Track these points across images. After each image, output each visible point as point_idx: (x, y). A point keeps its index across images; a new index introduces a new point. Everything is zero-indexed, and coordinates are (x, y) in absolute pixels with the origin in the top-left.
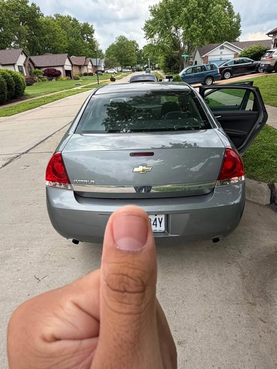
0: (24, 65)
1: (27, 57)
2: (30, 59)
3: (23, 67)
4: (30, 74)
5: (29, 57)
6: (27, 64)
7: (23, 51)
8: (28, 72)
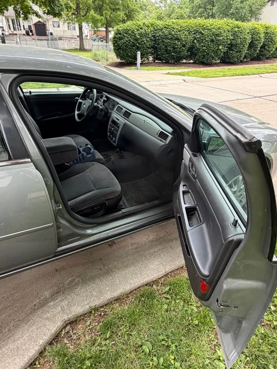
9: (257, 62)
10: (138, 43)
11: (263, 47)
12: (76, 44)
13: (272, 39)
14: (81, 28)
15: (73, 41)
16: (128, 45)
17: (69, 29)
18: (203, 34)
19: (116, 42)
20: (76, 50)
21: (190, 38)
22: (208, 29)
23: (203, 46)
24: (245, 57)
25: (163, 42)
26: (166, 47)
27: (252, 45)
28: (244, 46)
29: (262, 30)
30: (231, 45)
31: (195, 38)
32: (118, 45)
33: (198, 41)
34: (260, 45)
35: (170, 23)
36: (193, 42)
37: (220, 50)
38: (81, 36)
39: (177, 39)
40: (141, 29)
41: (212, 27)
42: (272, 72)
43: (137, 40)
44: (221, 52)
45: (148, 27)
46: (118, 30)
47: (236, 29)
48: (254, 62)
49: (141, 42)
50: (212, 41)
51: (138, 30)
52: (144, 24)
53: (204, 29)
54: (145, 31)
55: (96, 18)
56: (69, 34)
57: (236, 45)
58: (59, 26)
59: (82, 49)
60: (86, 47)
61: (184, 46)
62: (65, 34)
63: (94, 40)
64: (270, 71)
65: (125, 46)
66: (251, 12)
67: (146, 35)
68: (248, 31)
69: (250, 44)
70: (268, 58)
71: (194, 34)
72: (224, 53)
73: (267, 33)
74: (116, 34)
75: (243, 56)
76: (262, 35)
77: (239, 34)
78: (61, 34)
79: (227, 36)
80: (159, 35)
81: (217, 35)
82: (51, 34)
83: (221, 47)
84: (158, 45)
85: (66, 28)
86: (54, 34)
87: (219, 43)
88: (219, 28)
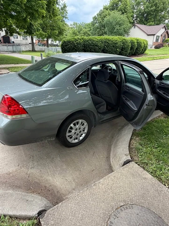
0: (161, 35)
1: (166, 30)
2: (167, 32)
3: (160, 37)
4: (163, 42)
5: (167, 30)
6: (163, 35)
7: (165, 26)
8: (162, 40)
9: (134, 56)
10: (76, 48)
11: (137, 49)
12: (30, 48)
13: (140, 45)
14: (32, 39)
15: (28, 46)
16: (70, 49)
17: (23, 39)
18: (109, 43)
19: (64, 47)
20: (29, 51)
21: (103, 45)
22: (111, 41)
23: (109, 49)
24: (129, 54)
25: (89, 47)
26: (91, 49)
27: (132, 48)
28: (128, 49)
29: (136, 41)
30: (122, 48)
31: (105, 45)
32: (65, 49)
33: (107, 46)
34: (135, 48)
35: (92, 38)
36: (104, 47)
37: (118, 50)
38: (33, 43)
39: (96, 46)
40: (77, 40)
41: (113, 40)
42: (144, 61)
44: (118, 52)
45: (80, 39)
46: (64, 41)
47: (124, 41)
48: (133, 56)
49: (78, 47)
50: (114, 46)
51: (75, 41)
52: (78, 38)
53: (109, 41)
54: (79, 41)
55: (42, 34)
56: (24, 42)
57: (125, 48)
58: (17, 38)
59: (33, 50)
60: (36, 49)
61: (100, 49)
62: (22, 42)
63: (40, 46)
64: (143, 60)
65: (69, 49)
66: (125, 31)
67: (80, 44)
68: (129, 42)
69: (131, 48)
70: (139, 54)
71: (104, 43)
72: (119, 52)
73: (138, 42)
74: (63, 43)
75: (128, 53)
76: (136, 44)
77: (126, 43)
78: (19, 42)
79: (120, 44)
80: (87, 44)
81: (116, 44)
82: (13, 42)
83: (118, 49)
84: (86, 48)
85: (22, 39)
86: (15, 42)
87: (117, 47)
88: (116, 40)
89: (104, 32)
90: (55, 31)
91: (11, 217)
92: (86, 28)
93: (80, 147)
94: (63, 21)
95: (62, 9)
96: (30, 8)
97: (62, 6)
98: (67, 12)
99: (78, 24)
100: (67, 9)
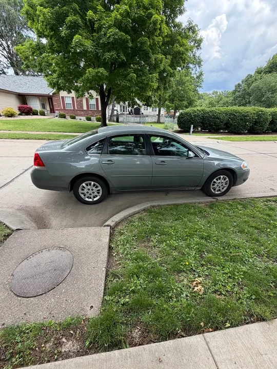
12: (155, 119)
14: (159, 111)
16: (186, 121)
18: (235, 115)
19: (180, 119)
20: (155, 123)
21: (227, 117)
22: (239, 113)
23: (235, 123)
24: (267, 130)
25: (208, 120)
26: (210, 122)
27: (272, 122)
28: (266, 123)
30: (256, 122)
32: (180, 121)
33: (232, 119)
35: (215, 109)
36: (228, 120)
37: (247, 125)
38: (159, 115)
39: (218, 118)
40: (195, 112)
41: (242, 111)
43: (192, 118)
45: (200, 111)
46: (181, 113)
47: (260, 113)
49: (195, 120)
50: (242, 119)
53: (236, 113)
55: (169, 105)
56: (153, 113)
57: (260, 122)
58: (147, 110)
59: (159, 122)
60: (161, 121)
61: (222, 122)
63: (167, 117)
65: (184, 122)
67: (198, 116)
68: (269, 114)
69: (270, 122)
71: (230, 115)
72: (250, 127)
74: (180, 115)
75: (265, 129)
77: (263, 116)
78: (148, 114)
79: (253, 117)
80: (206, 116)
81: (245, 116)
82: (143, 114)
83: (248, 123)
84: (205, 121)
85: (151, 111)
86: (144, 114)
87: (246, 121)
88: (247, 112)
89: (248, 101)
90: (183, 102)
91: (6, 226)
92: (227, 97)
93: (93, 206)
94: (195, 90)
95: (197, 77)
96: (141, 82)
97: (198, 75)
98: (202, 81)
99: (219, 93)
100: (203, 77)
